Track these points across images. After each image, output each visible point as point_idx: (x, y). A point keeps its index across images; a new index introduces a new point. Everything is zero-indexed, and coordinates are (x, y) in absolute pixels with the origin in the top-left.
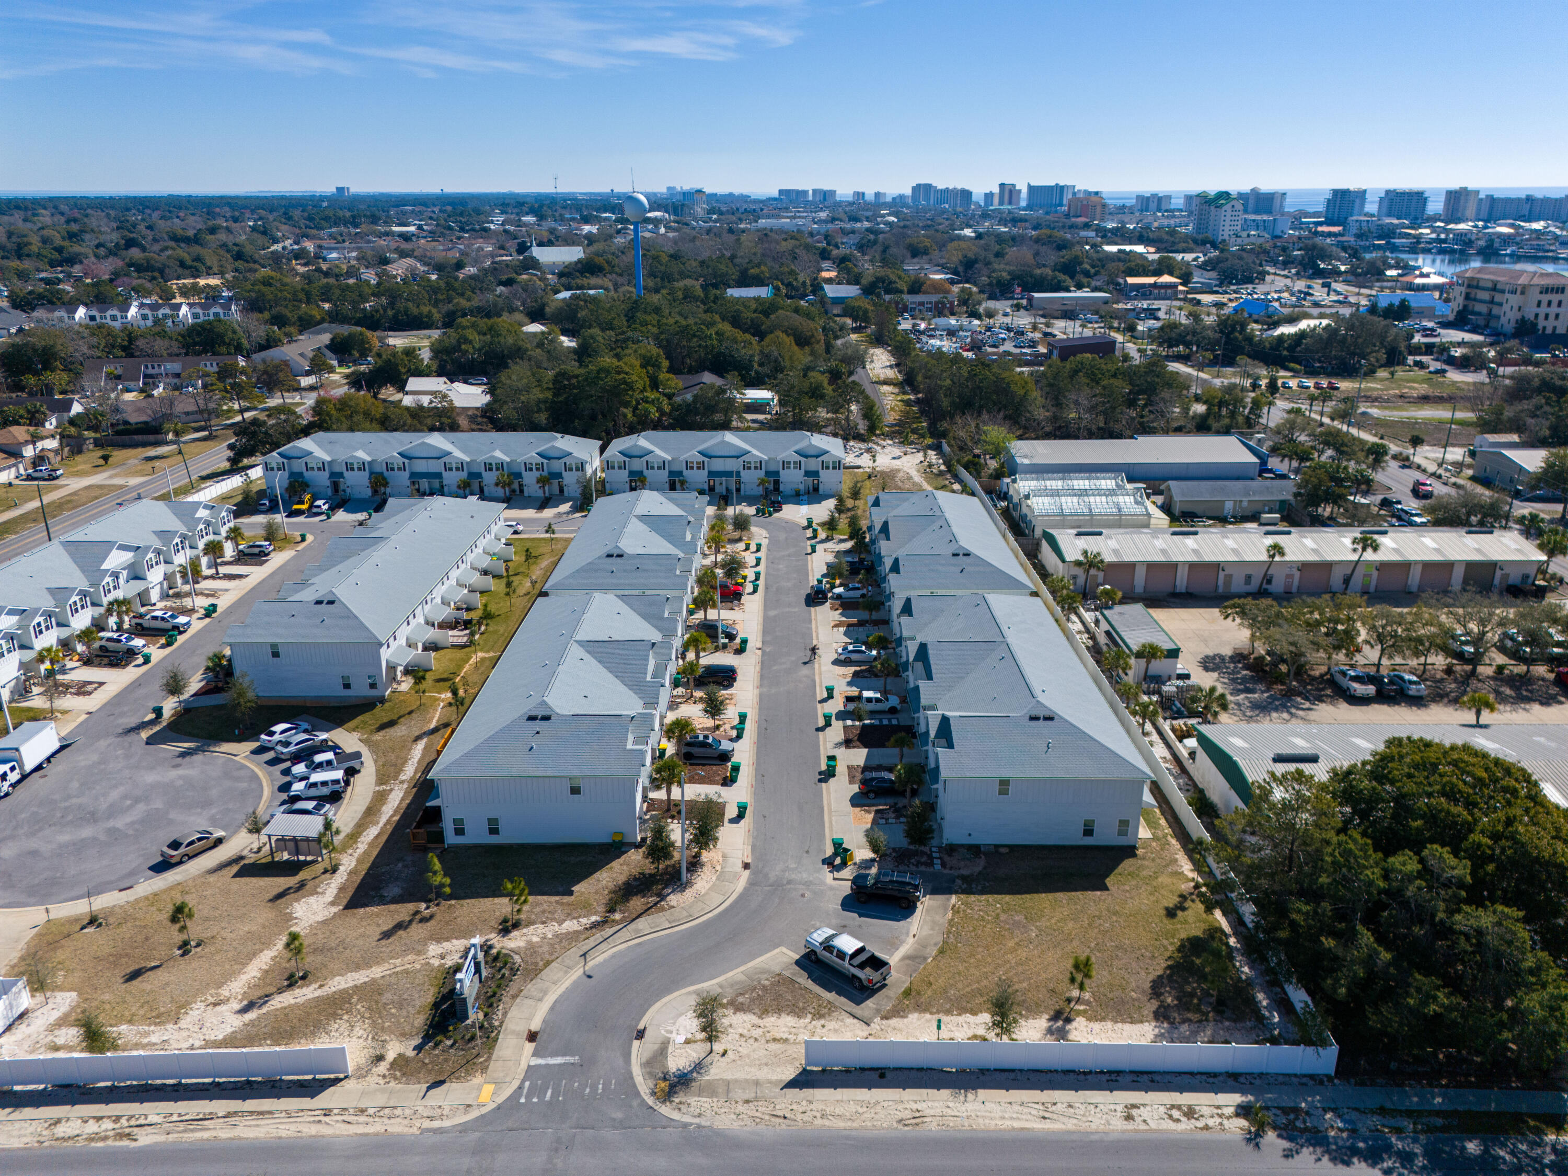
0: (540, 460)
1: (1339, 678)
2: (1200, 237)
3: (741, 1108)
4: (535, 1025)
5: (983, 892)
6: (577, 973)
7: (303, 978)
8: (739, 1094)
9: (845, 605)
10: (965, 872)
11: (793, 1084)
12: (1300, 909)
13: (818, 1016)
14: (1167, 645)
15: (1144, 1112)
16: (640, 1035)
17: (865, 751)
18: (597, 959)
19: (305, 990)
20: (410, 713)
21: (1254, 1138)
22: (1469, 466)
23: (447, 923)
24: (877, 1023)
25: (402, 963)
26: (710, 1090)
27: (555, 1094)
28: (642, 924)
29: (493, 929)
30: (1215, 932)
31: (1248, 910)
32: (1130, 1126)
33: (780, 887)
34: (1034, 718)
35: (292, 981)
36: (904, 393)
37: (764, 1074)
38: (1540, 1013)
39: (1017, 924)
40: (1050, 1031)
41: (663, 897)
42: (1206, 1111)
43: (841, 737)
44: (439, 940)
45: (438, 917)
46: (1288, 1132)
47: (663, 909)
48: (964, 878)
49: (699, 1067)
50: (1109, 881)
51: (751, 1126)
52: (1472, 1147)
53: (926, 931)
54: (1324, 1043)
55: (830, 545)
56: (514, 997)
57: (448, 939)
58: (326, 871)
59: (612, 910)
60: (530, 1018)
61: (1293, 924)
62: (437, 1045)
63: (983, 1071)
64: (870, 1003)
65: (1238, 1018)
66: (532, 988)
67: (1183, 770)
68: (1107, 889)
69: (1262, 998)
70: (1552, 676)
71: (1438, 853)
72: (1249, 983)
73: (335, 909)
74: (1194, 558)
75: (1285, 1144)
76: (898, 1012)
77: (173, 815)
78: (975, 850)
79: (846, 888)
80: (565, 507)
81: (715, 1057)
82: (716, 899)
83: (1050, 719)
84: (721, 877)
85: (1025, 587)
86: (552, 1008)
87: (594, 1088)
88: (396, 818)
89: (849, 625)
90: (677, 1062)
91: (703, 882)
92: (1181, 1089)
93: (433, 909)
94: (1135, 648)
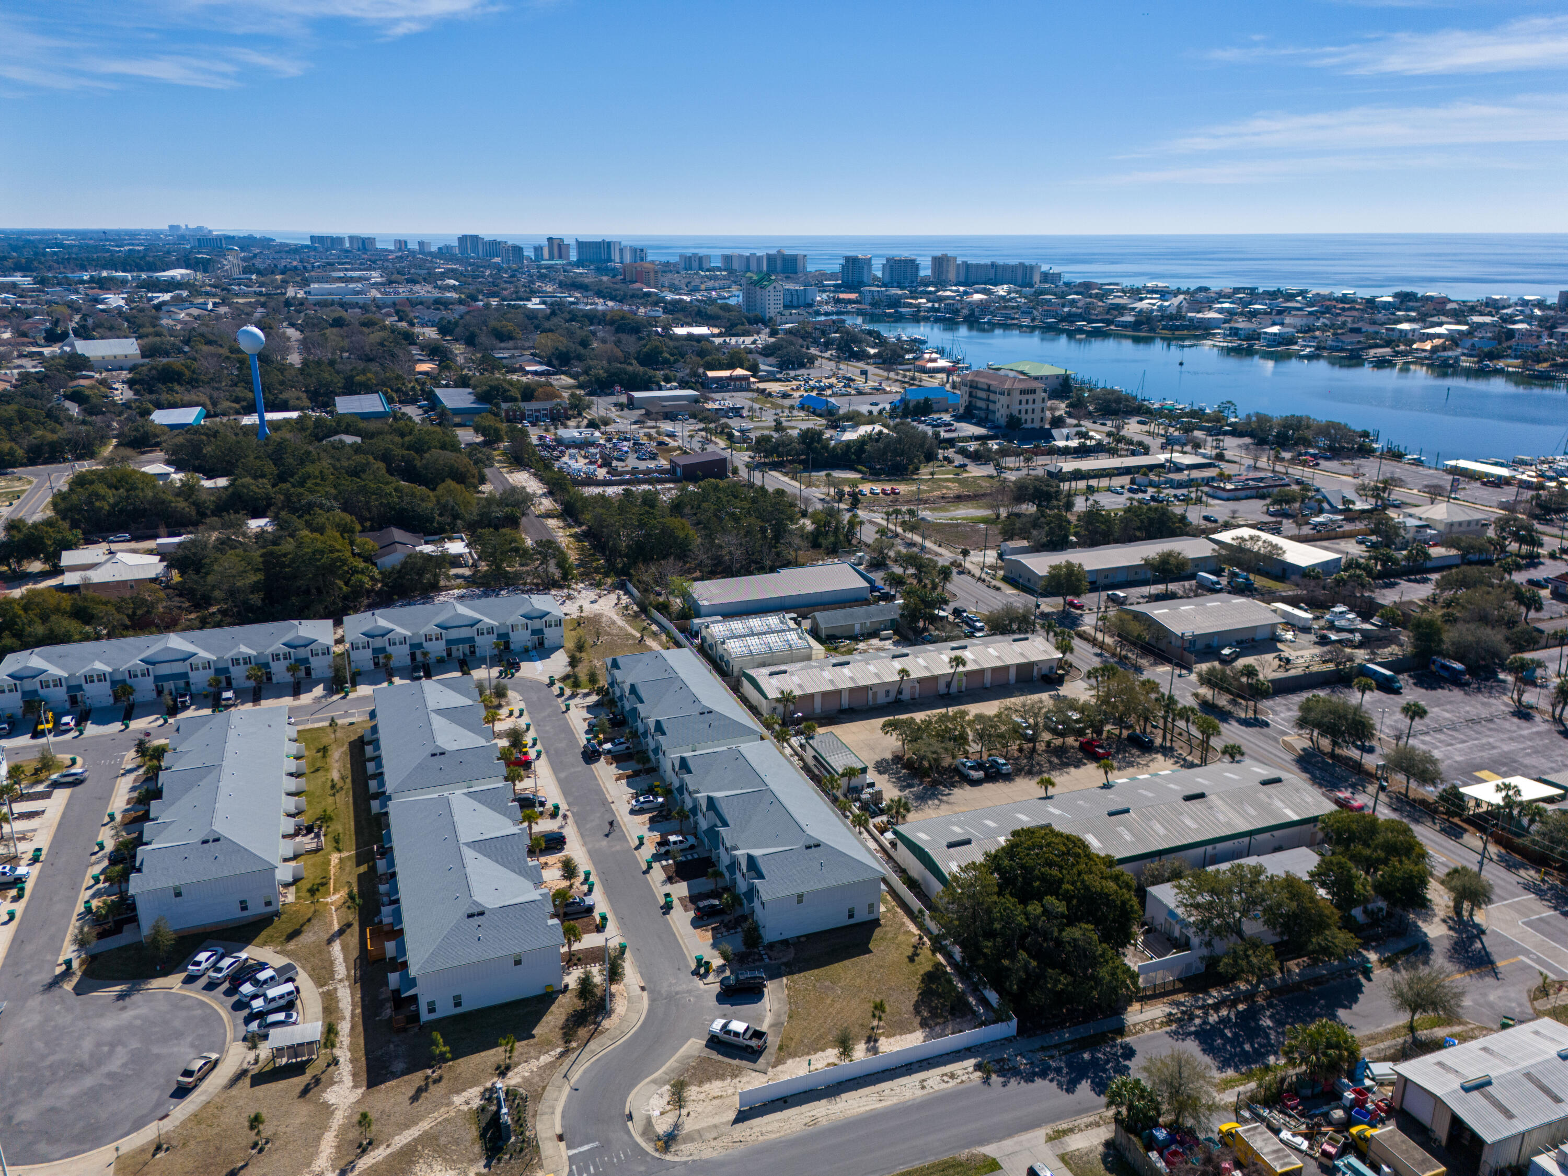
0: (287, 650)
1: (961, 768)
2: (751, 315)
3: (713, 1143)
4: (559, 1130)
5: (800, 971)
6: (567, 1090)
7: (370, 1143)
8: (709, 1136)
9: (618, 758)
10: (785, 960)
11: (737, 1121)
12: (987, 946)
13: (734, 1076)
14: (859, 765)
15: (929, 1083)
16: (630, 1117)
17: (685, 884)
18: (575, 1077)
19: (377, 1152)
20: (309, 920)
21: (986, 1081)
22: (1001, 568)
23: (456, 1079)
24: (771, 1071)
25: (441, 1114)
26: (690, 1138)
27: (596, 1168)
28: (592, 1045)
29: (492, 1075)
30: (938, 965)
31: (957, 951)
32: (925, 1092)
33: (672, 998)
34: (808, 847)
35: (363, 1150)
36: (570, 526)
37: (717, 1120)
38: (1108, 978)
39: (827, 988)
40: (868, 1050)
41: (599, 1024)
42: (960, 1072)
43: (663, 876)
44: (458, 1092)
45: (446, 1076)
46: (1001, 1072)
47: (602, 1033)
48: (785, 964)
49: (676, 1126)
50: (871, 946)
51: (724, 1152)
52: (1086, 1056)
53: (776, 1006)
54: (1009, 1019)
55: (577, 700)
56: (534, 1116)
57: (464, 1090)
58: (328, 1065)
59: (567, 1042)
60: (553, 1126)
61: (985, 955)
62: (499, 1160)
63: (840, 1083)
64: (761, 1060)
65: (963, 1016)
66: (542, 1107)
67: (890, 858)
68: (870, 952)
69: (971, 1000)
70: (1077, 744)
71: (1050, 900)
72: (963, 992)
73: (360, 1091)
74: (851, 685)
75: (1002, 1079)
76: (779, 1062)
77: (155, 1050)
78: (785, 943)
79: (716, 988)
80: (319, 690)
81: (683, 1118)
82: (634, 1017)
83: (817, 846)
84: (630, 1000)
85: (755, 732)
86: (563, 1117)
87: (618, 1157)
88: (358, 1011)
89: (628, 777)
90: (662, 1127)
91: (620, 1007)
92: (945, 1064)
93: (438, 1072)
94: (840, 771)
